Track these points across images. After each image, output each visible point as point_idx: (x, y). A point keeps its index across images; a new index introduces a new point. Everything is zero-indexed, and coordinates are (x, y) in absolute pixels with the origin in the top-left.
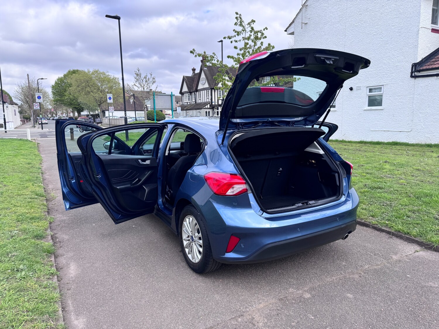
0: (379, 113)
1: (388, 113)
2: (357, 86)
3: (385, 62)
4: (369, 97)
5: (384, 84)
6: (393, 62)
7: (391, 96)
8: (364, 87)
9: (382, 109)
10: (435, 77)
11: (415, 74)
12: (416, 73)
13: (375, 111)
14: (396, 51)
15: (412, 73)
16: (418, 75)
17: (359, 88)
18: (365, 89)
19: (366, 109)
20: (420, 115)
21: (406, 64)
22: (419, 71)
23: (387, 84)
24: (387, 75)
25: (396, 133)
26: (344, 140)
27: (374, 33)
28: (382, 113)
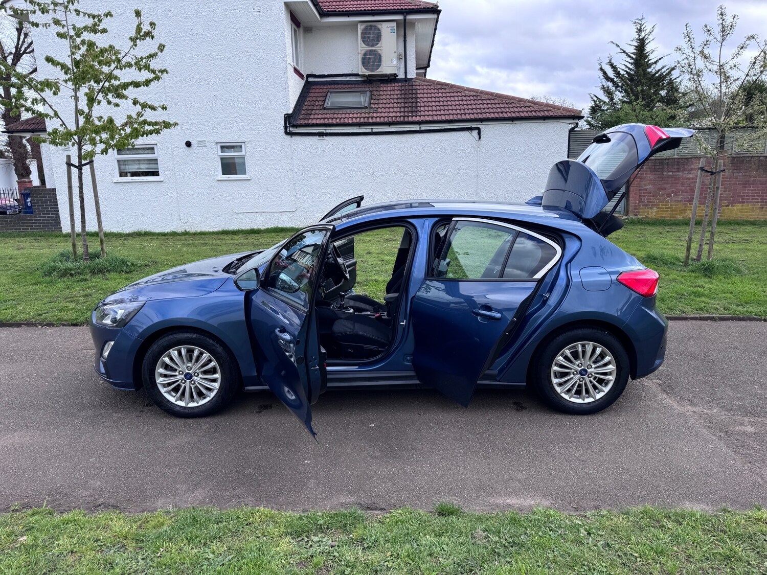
0: (244, 185)
1: (259, 186)
2: (198, 139)
3: (242, 105)
4: (222, 159)
5: (246, 140)
6: (254, 107)
7: (259, 160)
8: (213, 142)
9: (248, 178)
10: (317, 137)
11: (289, 130)
12: (291, 129)
13: (237, 182)
14: (257, 92)
15: (286, 127)
16: (293, 131)
17: (202, 144)
18: (214, 145)
19: (219, 179)
20: (305, 188)
21: (275, 113)
22: (297, 126)
23: (251, 141)
24: (249, 127)
25: (275, 214)
26: (188, 230)
27: (217, 57)
28: (249, 185)
